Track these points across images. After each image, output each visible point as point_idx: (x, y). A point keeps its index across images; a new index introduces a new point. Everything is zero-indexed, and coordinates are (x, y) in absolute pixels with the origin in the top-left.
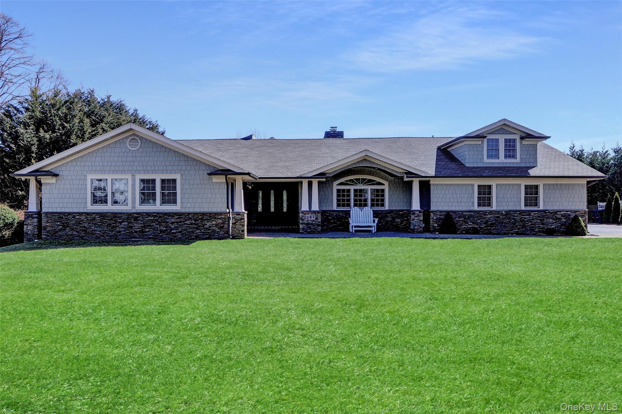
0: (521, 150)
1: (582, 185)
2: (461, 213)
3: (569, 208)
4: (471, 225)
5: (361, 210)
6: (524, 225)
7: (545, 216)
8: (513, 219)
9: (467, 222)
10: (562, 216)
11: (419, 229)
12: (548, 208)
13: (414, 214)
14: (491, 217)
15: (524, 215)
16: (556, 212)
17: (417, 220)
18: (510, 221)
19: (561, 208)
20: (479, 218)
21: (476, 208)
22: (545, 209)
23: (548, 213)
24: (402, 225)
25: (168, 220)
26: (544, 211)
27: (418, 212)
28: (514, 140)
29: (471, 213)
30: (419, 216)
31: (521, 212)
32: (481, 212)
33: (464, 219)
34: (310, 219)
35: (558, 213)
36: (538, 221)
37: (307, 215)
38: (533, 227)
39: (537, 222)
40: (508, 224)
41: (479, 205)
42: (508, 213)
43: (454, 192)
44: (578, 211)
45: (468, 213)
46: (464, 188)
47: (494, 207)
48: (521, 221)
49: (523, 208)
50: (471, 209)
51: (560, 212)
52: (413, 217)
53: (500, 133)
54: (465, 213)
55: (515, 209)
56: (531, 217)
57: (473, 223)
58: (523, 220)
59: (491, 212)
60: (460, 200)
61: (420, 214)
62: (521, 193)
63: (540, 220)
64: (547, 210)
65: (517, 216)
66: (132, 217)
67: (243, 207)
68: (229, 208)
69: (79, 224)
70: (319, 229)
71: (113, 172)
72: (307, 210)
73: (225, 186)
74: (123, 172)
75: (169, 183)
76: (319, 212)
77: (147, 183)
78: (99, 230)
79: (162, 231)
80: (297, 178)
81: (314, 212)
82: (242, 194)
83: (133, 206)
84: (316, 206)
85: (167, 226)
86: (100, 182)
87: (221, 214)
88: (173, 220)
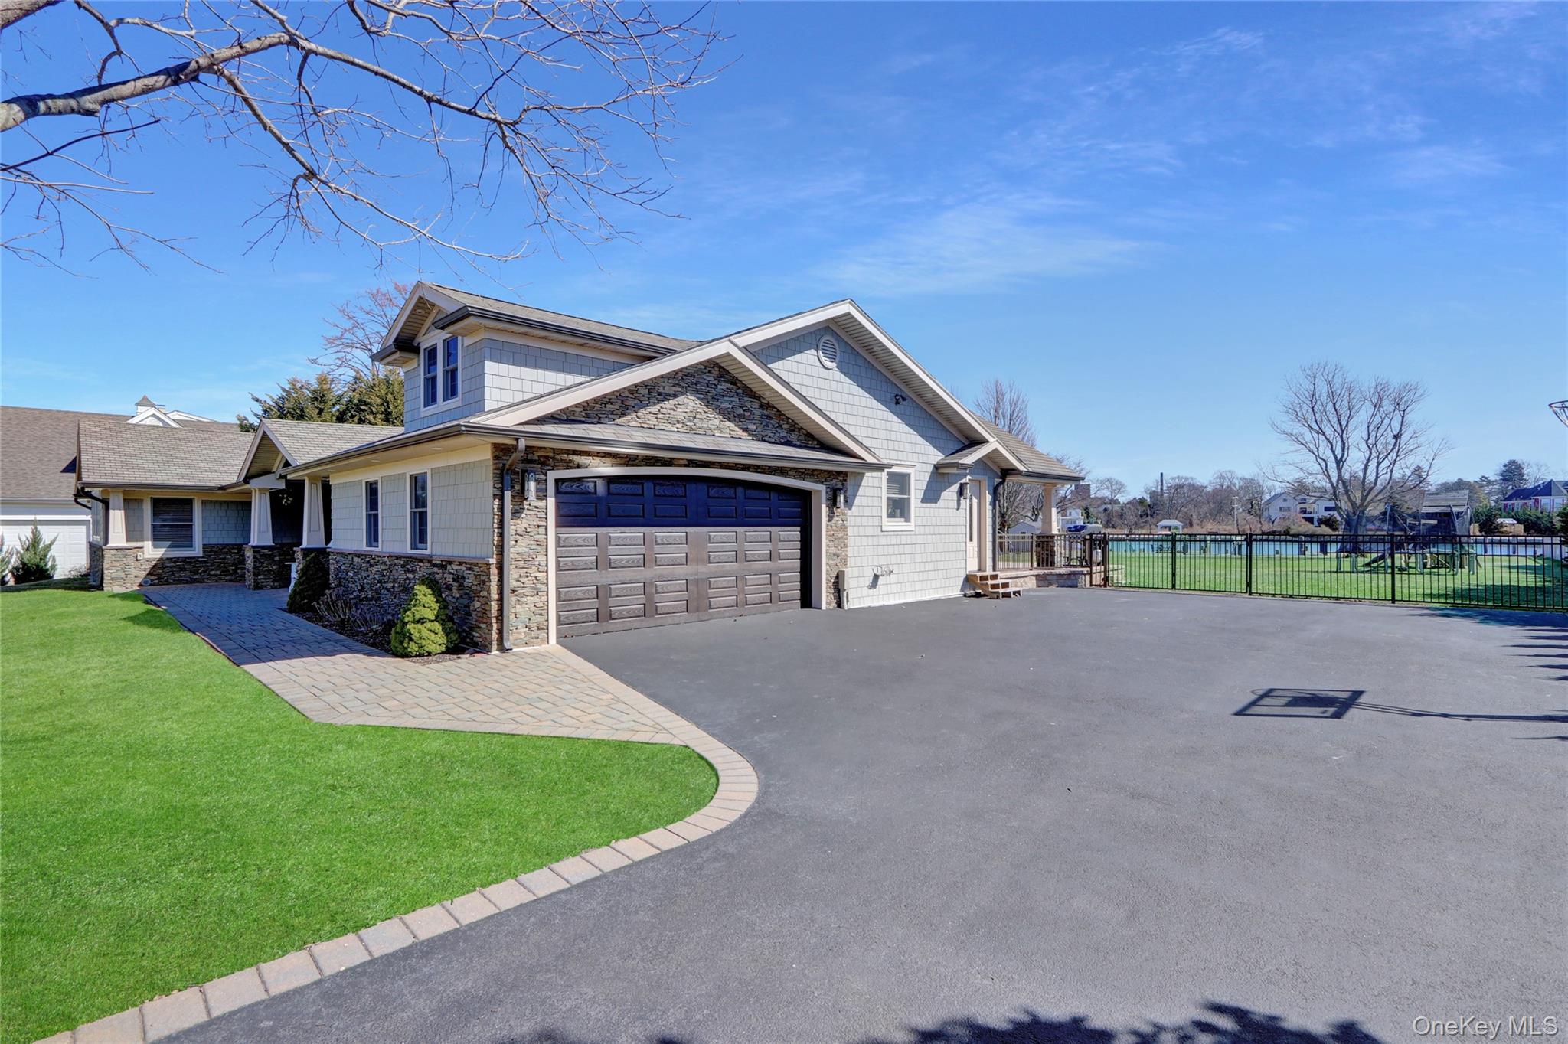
0: (464, 368)
2: (351, 558)
7: (432, 575)
8: (397, 580)
10: (454, 579)
15: (408, 571)
18: (394, 585)
20: (366, 574)
21: (364, 544)
23: (435, 565)
26: (430, 560)
29: (358, 559)
32: (366, 555)
33: (354, 574)
35: (448, 568)
40: (392, 594)
42: (391, 559)
43: (348, 504)
44: (477, 564)
47: (380, 546)
51: (451, 563)
54: (354, 559)
56: (416, 575)
60: (352, 525)
62: (405, 502)
64: (433, 558)
65: (401, 573)
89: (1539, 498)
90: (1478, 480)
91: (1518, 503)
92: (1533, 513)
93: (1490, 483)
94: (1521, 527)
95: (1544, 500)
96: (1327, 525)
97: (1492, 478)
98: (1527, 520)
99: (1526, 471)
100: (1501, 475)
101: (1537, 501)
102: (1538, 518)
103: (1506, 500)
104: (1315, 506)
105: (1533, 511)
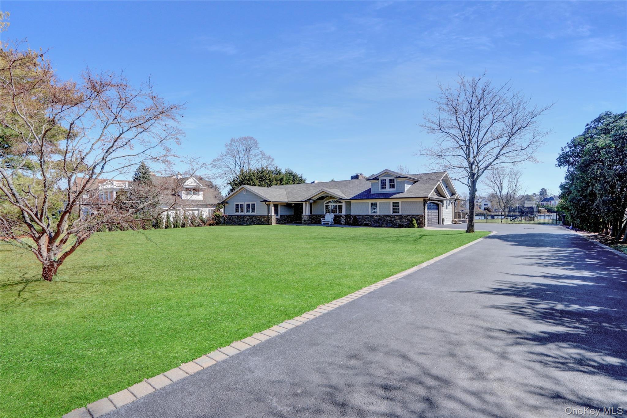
0: (397, 184)
1: (421, 201)
2: (363, 216)
3: (414, 214)
5: (330, 215)
6: (391, 222)
7: (402, 218)
11: (343, 223)
12: (404, 214)
13: (342, 216)
14: (376, 218)
15: (392, 217)
16: (407, 216)
17: (343, 219)
18: (385, 220)
19: (410, 214)
20: (371, 219)
21: (370, 213)
22: (402, 214)
23: (403, 216)
24: (349, 221)
28: (394, 180)
29: (367, 216)
30: (344, 217)
31: (390, 216)
32: (372, 215)
33: (365, 219)
36: (398, 220)
37: (304, 217)
38: (396, 223)
41: (372, 212)
42: (384, 216)
44: (419, 216)
46: (365, 204)
47: (378, 214)
48: (390, 220)
49: (391, 214)
50: (368, 214)
51: (409, 216)
52: (341, 218)
53: (387, 176)
54: (365, 216)
55: (388, 214)
56: (395, 218)
57: (369, 221)
59: (376, 216)
60: (363, 210)
62: (390, 206)
65: (388, 218)
66: (244, 217)
67: (273, 213)
68: (268, 214)
69: (233, 219)
70: (308, 222)
71: (240, 202)
72: (305, 214)
73: (267, 206)
74: (242, 202)
75: (253, 205)
76: (309, 215)
77: (248, 205)
78: (237, 221)
79: (251, 222)
80: (300, 201)
81: (307, 215)
82: (273, 209)
83: (245, 213)
84: (308, 213)
85: (253, 220)
86: (237, 205)
87: (266, 216)
88: (254, 218)
89: (552, 201)
90: (532, 194)
91: (545, 203)
92: (550, 206)
93: (536, 195)
94: (546, 211)
95: (553, 202)
96: (487, 210)
97: (537, 194)
98: (548, 208)
99: (547, 192)
100: (540, 193)
101: (551, 202)
102: (551, 208)
103: (541, 202)
104: (481, 203)
105: (550, 205)
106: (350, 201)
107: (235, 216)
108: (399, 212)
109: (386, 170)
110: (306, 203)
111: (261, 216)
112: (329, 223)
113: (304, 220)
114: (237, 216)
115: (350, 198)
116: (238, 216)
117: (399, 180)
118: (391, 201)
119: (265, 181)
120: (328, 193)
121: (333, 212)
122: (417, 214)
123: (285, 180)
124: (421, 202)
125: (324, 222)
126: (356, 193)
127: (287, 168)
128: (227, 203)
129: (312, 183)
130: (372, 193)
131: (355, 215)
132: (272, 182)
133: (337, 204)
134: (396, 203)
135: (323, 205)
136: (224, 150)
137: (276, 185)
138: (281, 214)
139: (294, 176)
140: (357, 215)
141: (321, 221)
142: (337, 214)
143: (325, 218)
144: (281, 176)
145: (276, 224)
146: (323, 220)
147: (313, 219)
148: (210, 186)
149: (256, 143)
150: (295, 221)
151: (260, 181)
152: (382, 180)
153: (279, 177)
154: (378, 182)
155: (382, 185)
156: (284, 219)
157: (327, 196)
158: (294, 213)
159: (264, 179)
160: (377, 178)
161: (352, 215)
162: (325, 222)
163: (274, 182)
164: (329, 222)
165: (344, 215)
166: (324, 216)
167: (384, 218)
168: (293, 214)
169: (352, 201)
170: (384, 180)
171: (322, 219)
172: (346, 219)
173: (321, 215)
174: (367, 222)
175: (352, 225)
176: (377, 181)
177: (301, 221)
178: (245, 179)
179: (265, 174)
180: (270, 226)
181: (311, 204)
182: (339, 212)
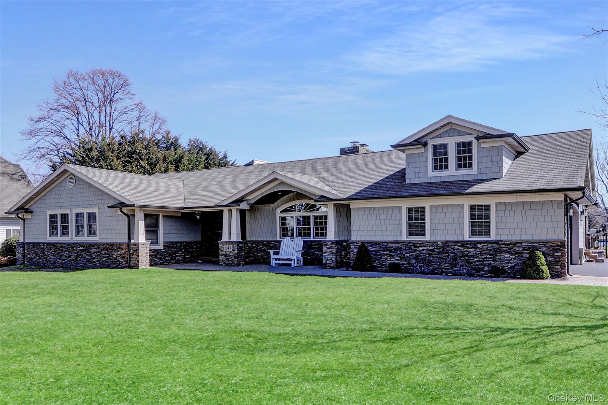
0: (479, 157)
2: (386, 244)
3: (536, 238)
4: (398, 260)
5: (292, 241)
6: (467, 262)
7: (498, 249)
8: (453, 253)
9: (393, 256)
10: (524, 249)
11: (331, 264)
12: (504, 238)
13: (326, 245)
14: (423, 250)
15: (467, 248)
16: (514, 244)
17: (329, 253)
18: (449, 255)
19: (524, 238)
20: (408, 251)
21: (404, 237)
22: (499, 239)
23: (503, 244)
24: (346, 259)
25: (91, 250)
26: (497, 242)
27: (330, 243)
28: (470, 143)
29: (397, 245)
30: (331, 248)
31: (464, 244)
32: (410, 242)
33: (390, 252)
34: (228, 250)
35: (517, 245)
36: (488, 256)
37: (225, 246)
38: (481, 265)
39: (486, 258)
40: (446, 259)
41: (410, 234)
42: (446, 243)
43: (378, 218)
44: (551, 242)
45: (393, 245)
46: (390, 212)
47: (427, 238)
48: (463, 256)
49: (466, 238)
50: (398, 239)
51: (521, 243)
52: (324, 249)
53: (450, 135)
54: (390, 245)
55: (456, 239)
56: (478, 250)
57: (400, 258)
58: (467, 255)
59: (423, 244)
60: (384, 228)
61: (332, 245)
62: (463, 217)
63: (490, 255)
64: (501, 241)
65: (458, 249)
66: (72, 246)
67: (141, 237)
68: (129, 238)
69: (43, 252)
70: (236, 261)
71: (61, 208)
72: (227, 240)
73: (126, 218)
74: (65, 207)
75: (92, 217)
76: (237, 243)
77: (79, 216)
78: (53, 258)
79: (88, 260)
80: (216, 206)
81: (232, 243)
82: (141, 226)
83: (72, 238)
84: (236, 237)
85: (91, 256)
86: (53, 217)
87: (123, 244)
88: (94, 250)
106: (349, 205)
107: (48, 244)
108: (488, 234)
109: (449, 116)
110: (230, 211)
111: (112, 245)
112: (292, 262)
113: (226, 256)
114: (52, 244)
115: (348, 195)
116: (55, 245)
117: (486, 144)
118: (467, 202)
119: (139, 162)
120: (287, 184)
121: (300, 235)
122: (543, 238)
123: (186, 162)
124: (558, 203)
125: (276, 259)
126: (363, 183)
127: (193, 138)
128: (30, 212)
129: (246, 165)
130: (408, 181)
131: (363, 243)
132: (155, 166)
133: (311, 214)
134: (480, 207)
135: (275, 216)
136: (51, 97)
137: (165, 171)
138: (167, 240)
139: (208, 155)
140: (368, 243)
141: (269, 257)
142: (312, 239)
143: (279, 248)
144: (179, 152)
145: (151, 265)
146: (275, 254)
147: (248, 253)
148: (16, 176)
149: (125, 84)
150: (203, 256)
151: (127, 162)
152: (435, 147)
153: (172, 155)
154: (426, 151)
155: (436, 160)
156: (175, 254)
157: (285, 193)
158: (202, 237)
159: (136, 159)
160: (424, 140)
161: (352, 243)
162: (279, 260)
163: (161, 165)
164: (291, 260)
165: (333, 242)
166: (276, 245)
167: (446, 249)
168: (198, 238)
169: (354, 205)
170: (441, 145)
171: (272, 252)
172: (338, 253)
173: (269, 242)
174: (397, 260)
175: (356, 268)
176: (423, 150)
177: (218, 256)
178: (88, 156)
179: (139, 146)
180: (137, 270)
181: (242, 213)
182: (317, 235)
